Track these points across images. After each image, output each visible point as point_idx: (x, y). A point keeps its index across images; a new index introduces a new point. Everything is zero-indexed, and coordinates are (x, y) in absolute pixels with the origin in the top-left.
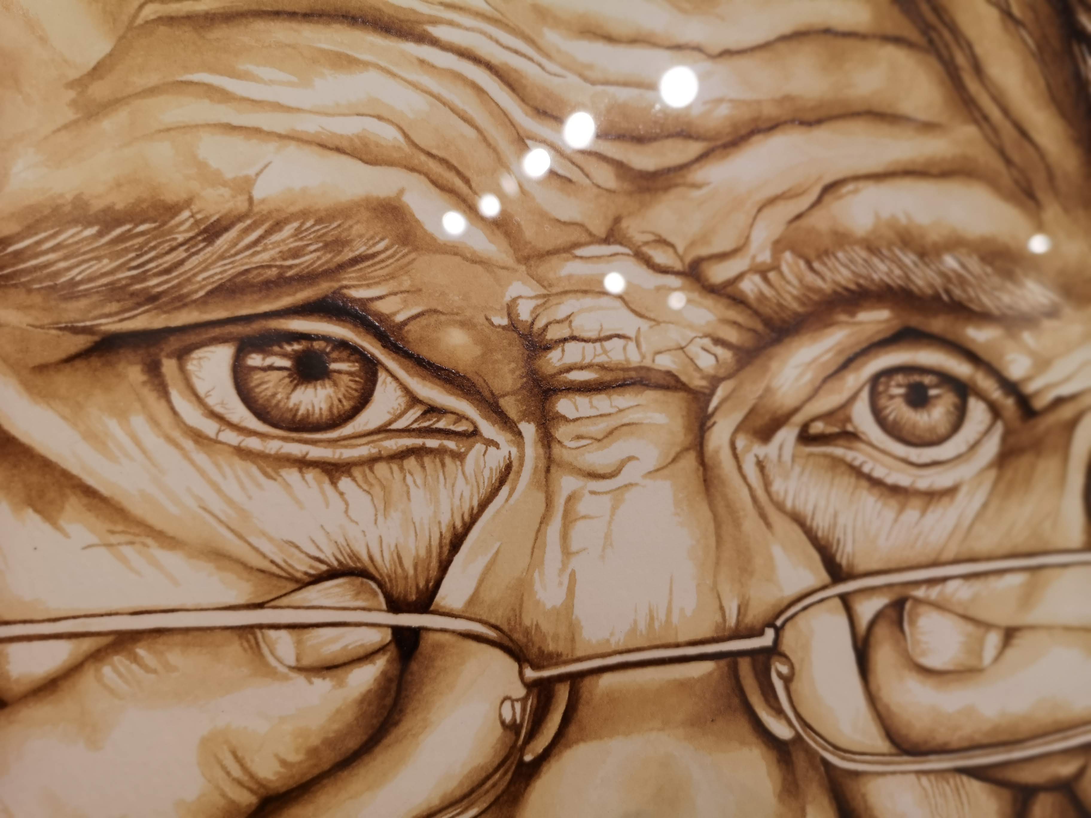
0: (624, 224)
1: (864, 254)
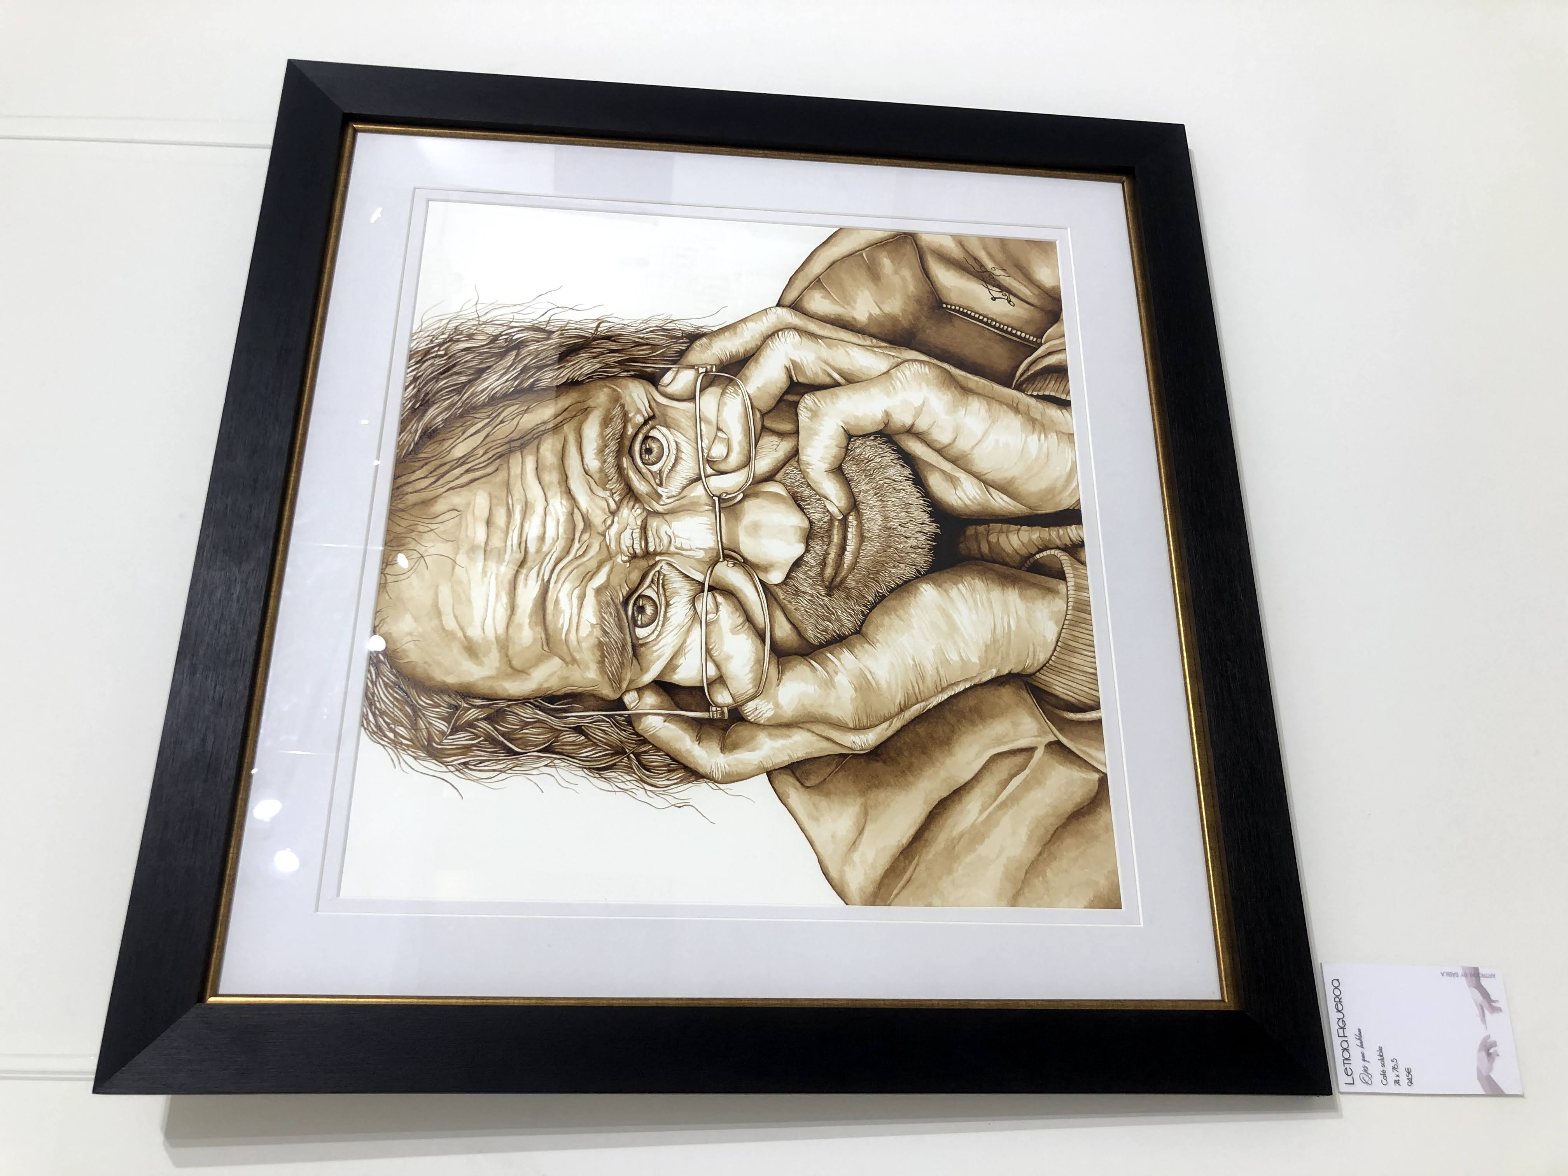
0: (600, 532)
1: (606, 464)
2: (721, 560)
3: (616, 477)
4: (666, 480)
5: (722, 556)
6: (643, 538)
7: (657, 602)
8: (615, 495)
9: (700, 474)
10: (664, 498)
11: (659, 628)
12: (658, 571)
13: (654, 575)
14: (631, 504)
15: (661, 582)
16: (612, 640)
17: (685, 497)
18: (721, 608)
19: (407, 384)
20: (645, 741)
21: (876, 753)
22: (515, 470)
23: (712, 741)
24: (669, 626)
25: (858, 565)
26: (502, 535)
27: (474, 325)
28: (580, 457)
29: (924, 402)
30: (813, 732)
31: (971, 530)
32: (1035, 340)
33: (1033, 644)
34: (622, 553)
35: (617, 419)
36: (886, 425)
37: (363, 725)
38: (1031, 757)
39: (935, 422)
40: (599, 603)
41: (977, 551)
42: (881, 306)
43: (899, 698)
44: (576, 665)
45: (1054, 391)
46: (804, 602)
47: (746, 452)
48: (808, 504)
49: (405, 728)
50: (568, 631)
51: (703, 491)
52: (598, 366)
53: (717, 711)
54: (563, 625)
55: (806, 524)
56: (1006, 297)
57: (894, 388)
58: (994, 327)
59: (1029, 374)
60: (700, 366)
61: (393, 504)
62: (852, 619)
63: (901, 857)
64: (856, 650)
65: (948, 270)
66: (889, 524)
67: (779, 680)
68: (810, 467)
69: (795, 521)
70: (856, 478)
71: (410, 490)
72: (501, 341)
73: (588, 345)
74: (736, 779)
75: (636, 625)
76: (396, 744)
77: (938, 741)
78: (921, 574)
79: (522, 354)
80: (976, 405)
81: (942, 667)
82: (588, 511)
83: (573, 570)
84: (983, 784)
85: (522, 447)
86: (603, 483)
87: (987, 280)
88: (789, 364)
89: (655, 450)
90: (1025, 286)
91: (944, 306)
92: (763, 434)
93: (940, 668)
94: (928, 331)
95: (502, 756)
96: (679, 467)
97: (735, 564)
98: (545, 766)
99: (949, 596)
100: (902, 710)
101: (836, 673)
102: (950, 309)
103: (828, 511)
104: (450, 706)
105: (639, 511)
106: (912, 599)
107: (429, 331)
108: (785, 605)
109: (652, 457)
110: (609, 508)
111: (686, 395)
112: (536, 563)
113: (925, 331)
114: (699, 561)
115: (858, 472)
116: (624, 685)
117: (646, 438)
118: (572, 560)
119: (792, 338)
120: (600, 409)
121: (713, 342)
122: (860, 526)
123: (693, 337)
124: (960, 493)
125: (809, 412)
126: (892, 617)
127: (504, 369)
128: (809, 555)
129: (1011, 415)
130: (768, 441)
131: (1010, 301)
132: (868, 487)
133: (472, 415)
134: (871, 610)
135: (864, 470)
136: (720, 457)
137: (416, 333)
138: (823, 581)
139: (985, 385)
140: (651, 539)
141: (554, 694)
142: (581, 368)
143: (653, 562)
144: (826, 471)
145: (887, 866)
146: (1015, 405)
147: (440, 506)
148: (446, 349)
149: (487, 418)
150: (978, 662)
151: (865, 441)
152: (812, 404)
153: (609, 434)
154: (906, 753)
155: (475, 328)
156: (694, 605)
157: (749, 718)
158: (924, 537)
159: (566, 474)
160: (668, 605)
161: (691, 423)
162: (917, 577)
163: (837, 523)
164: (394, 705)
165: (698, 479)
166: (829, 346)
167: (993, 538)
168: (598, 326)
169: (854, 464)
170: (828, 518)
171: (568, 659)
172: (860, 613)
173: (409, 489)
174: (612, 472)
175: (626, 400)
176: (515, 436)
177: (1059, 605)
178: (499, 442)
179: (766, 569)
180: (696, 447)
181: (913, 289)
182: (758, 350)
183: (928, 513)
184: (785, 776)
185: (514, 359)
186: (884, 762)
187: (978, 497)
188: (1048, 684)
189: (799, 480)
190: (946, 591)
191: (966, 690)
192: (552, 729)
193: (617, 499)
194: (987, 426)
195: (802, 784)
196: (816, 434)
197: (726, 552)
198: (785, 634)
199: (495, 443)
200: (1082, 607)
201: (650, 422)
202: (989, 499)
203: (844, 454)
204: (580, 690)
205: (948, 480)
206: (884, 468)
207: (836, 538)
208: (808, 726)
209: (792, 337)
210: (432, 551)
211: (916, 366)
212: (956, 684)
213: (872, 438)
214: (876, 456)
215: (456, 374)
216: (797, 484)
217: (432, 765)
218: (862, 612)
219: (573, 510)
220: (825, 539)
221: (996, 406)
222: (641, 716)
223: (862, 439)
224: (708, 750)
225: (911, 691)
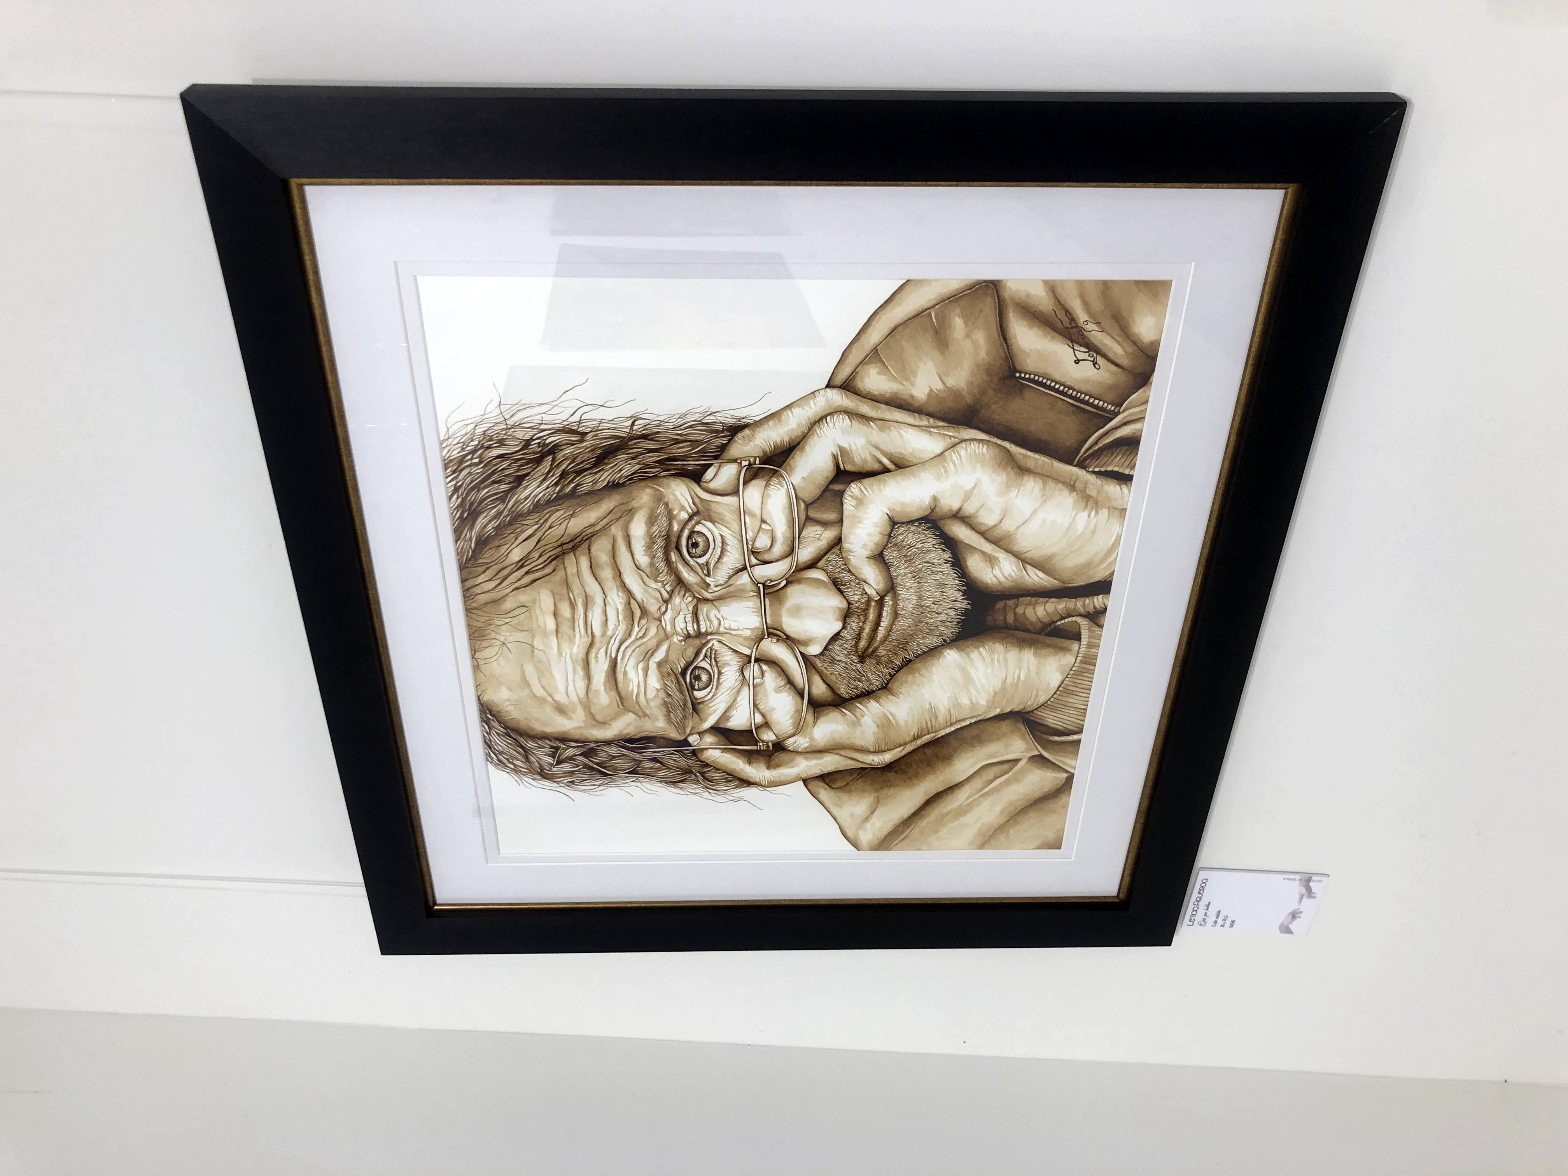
0: (656, 617)
1: (656, 559)
2: (766, 637)
3: (666, 570)
4: (713, 570)
5: (766, 634)
6: (695, 621)
7: (711, 671)
8: (666, 586)
9: (745, 565)
10: (712, 587)
11: (713, 691)
12: (710, 648)
13: (707, 651)
14: (682, 593)
15: (713, 656)
16: (675, 700)
17: (732, 585)
18: (766, 674)
19: (450, 494)
20: (707, 765)
21: (889, 767)
22: (571, 569)
23: (760, 763)
24: (722, 689)
25: (890, 637)
26: (570, 624)
27: (503, 430)
28: (630, 554)
29: (975, 485)
30: (841, 755)
31: (1000, 605)
32: (1113, 409)
33: (1037, 689)
34: (677, 634)
35: (662, 517)
36: (932, 510)
37: (488, 760)
38: (1016, 765)
39: (983, 505)
40: (661, 673)
41: (1002, 622)
42: (944, 379)
43: (914, 731)
44: (647, 718)
45: (1118, 466)
46: (838, 668)
47: (790, 542)
48: (848, 588)
49: (522, 762)
50: (638, 695)
51: (749, 580)
52: (638, 467)
53: (763, 745)
54: (632, 690)
55: (844, 605)
56: (1092, 359)
57: (946, 472)
58: (1070, 397)
59: (1096, 448)
60: (742, 459)
61: (467, 604)
62: (880, 679)
63: (902, 825)
64: (881, 700)
65: (1031, 328)
66: (923, 603)
67: (815, 722)
68: (853, 554)
69: (836, 602)
70: (895, 563)
71: (479, 592)
72: (534, 446)
73: (623, 445)
74: (779, 784)
75: (693, 689)
76: (516, 770)
77: (941, 758)
78: (946, 642)
79: (559, 459)
80: (1031, 485)
81: (953, 709)
82: (643, 601)
83: (635, 649)
84: (972, 783)
85: (574, 549)
86: (655, 575)
87: (1074, 338)
88: (835, 450)
89: (701, 544)
90: (1119, 343)
91: (1018, 375)
92: (807, 524)
93: (952, 710)
94: (993, 407)
95: (599, 777)
96: (725, 559)
97: (778, 641)
98: (633, 781)
99: (969, 657)
100: (915, 739)
101: (863, 716)
102: (1024, 379)
103: (866, 593)
104: (552, 747)
105: (690, 599)
106: (935, 661)
107: (457, 437)
108: (822, 670)
109: (699, 551)
110: (662, 598)
111: (729, 489)
112: (603, 644)
113: (990, 407)
114: (746, 639)
115: (899, 558)
116: (688, 731)
117: (692, 533)
118: (634, 641)
119: (843, 421)
120: (645, 509)
121: (756, 432)
122: (895, 606)
123: (735, 430)
124: (997, 572)
125: (854, 501)
126: (916, 675)
127: (542, 475)
128: (845, 631)
129: (1066, 492)
130: (812, 531)
131: (1096, 363)
132: (907, 571)
133: (521, 522)
134: (897, 672)
135: (905, 556)
136: (764, 548)
137: (444, 440)
138: (857, 651)
139: (1044, 461)
140: (702, 622)
141: (633, 737)
142: (621, 470)
143: (706, 641)
144: (867, 558)
145: (890, 830)
146: (1072, 483)
147: (508, 604)
148: (480, 456)
149: (536, 525)
150: (985, 704)
151: (909, 528)
152: (858, 492)
153: (656, 531)
154: (914, 766)
155: (504, 432)
156: (743, 673)
157: (789, 748)
158: (955, 613)
159: (619, 570)
160: (720, 673)
161: (735, 517)
162: (943, 645)
163: (873, 604)
164: (508, 747)
165: (744, 568)
166: (881, 429)
167: (1020, 610)
168: (633, 424)
169: (895, 551)
170: (866, 599)
171: (641, 714)
172: (888, 674)
173: (477, 590)
174: (662, 565)
175: (669, 499)
176: (565, 539)
177: (1068, 659)
178: (551, 545)
179: (806, 643)
180: (740, 539)
181: (986, 356)
182: (804, 437)
183: (962, 592)
184: (817, 782)
185: (551, 465)
186: (896, 772)
187: (1013, 575)
188: (1043, 718)
189: (840, 567)
190: (968, 654)
191: (971, 724)
192: (634, 760)
193: (668, 589)
194: (1038, 504)
195: (830, 787)
196: (860, 522)
197: (770, 630)
198: (821, 692)
199: (548, 547)
200: (1090, 661)
201: (695, 518)
202: (1024, 576)
203: (886, 541)
204: (652, 734)
205: (986, 560)
206: (924, 553)
207: (872, 616)
208: (837, 751)
209: (841, 421)
210: (511, 639)
211: (974, 446)
212: (963, 720)
213: (916, 524)
214: (919, 542)
215: (494, 482)
216: (838, 570)
217: (547, 783)
218: (890, 673)
219: (630, 601)
220: (861, 617)
221: (1051, 484)
222: (703, 750)
223: (906, 525)
224: (757, 768)
225: (924, 726)
